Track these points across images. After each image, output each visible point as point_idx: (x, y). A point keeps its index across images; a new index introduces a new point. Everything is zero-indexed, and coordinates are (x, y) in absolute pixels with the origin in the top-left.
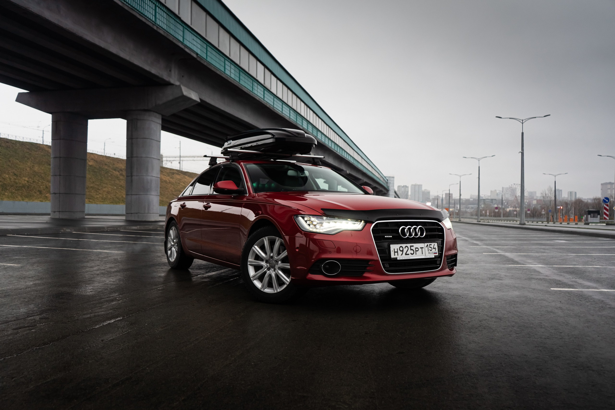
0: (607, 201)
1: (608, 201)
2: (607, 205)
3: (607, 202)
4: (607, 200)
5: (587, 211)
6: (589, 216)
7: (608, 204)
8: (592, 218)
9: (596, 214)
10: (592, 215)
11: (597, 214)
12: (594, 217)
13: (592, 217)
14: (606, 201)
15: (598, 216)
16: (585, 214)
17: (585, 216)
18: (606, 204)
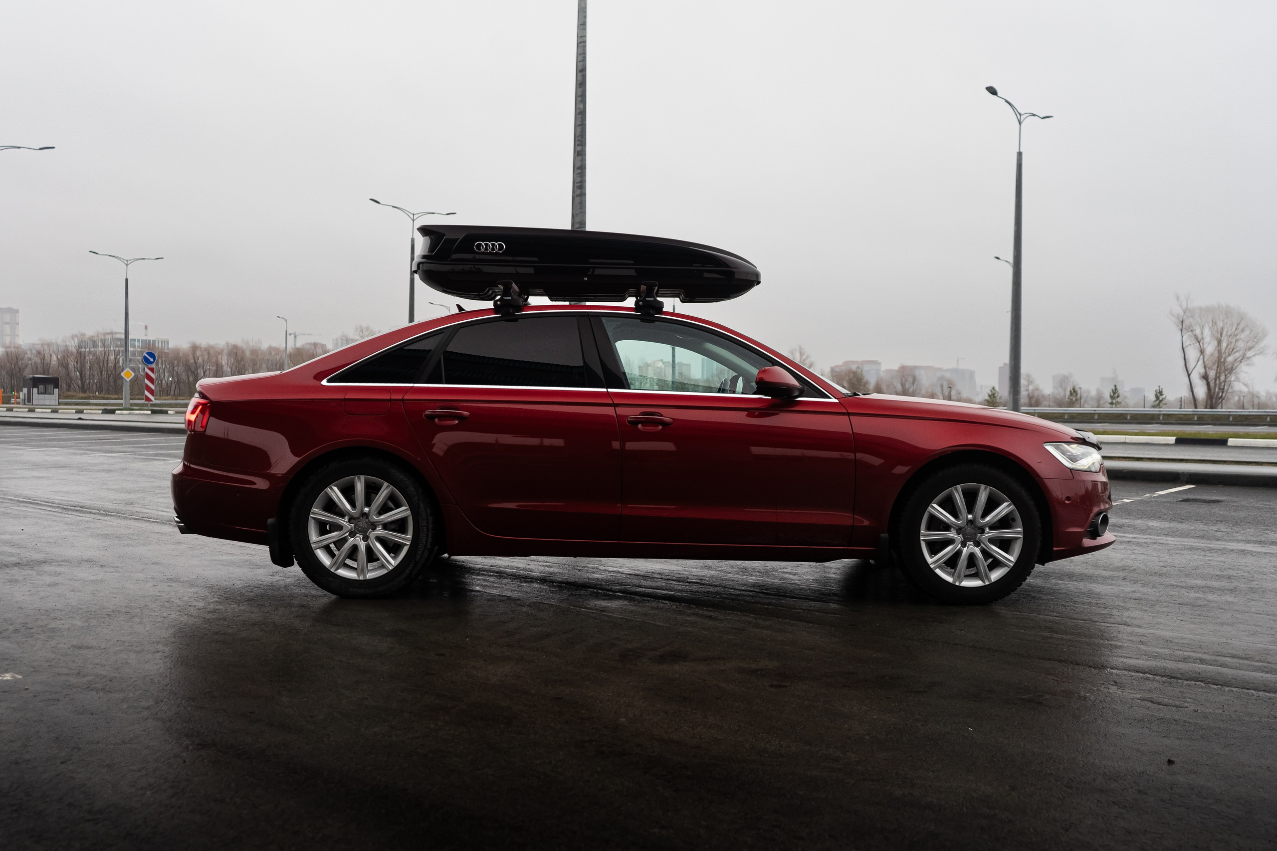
0: (152, 360)
1: (154, 361)
2: (152, 370)
3: (152, 363)
4: (151, 357)
5: (30, 379)
6: (35, 390)
7: (154, 366)
8: (42, 396)
9: (50, 387)
10: (41, 387)
11: (52, 386)
12: (45, 393)
13: (42, 393)
14: (149, 360)
15: (55, 390)
16: (24, 387)
17: (25, 390)
18: (150, 366)
